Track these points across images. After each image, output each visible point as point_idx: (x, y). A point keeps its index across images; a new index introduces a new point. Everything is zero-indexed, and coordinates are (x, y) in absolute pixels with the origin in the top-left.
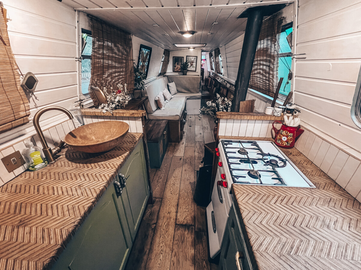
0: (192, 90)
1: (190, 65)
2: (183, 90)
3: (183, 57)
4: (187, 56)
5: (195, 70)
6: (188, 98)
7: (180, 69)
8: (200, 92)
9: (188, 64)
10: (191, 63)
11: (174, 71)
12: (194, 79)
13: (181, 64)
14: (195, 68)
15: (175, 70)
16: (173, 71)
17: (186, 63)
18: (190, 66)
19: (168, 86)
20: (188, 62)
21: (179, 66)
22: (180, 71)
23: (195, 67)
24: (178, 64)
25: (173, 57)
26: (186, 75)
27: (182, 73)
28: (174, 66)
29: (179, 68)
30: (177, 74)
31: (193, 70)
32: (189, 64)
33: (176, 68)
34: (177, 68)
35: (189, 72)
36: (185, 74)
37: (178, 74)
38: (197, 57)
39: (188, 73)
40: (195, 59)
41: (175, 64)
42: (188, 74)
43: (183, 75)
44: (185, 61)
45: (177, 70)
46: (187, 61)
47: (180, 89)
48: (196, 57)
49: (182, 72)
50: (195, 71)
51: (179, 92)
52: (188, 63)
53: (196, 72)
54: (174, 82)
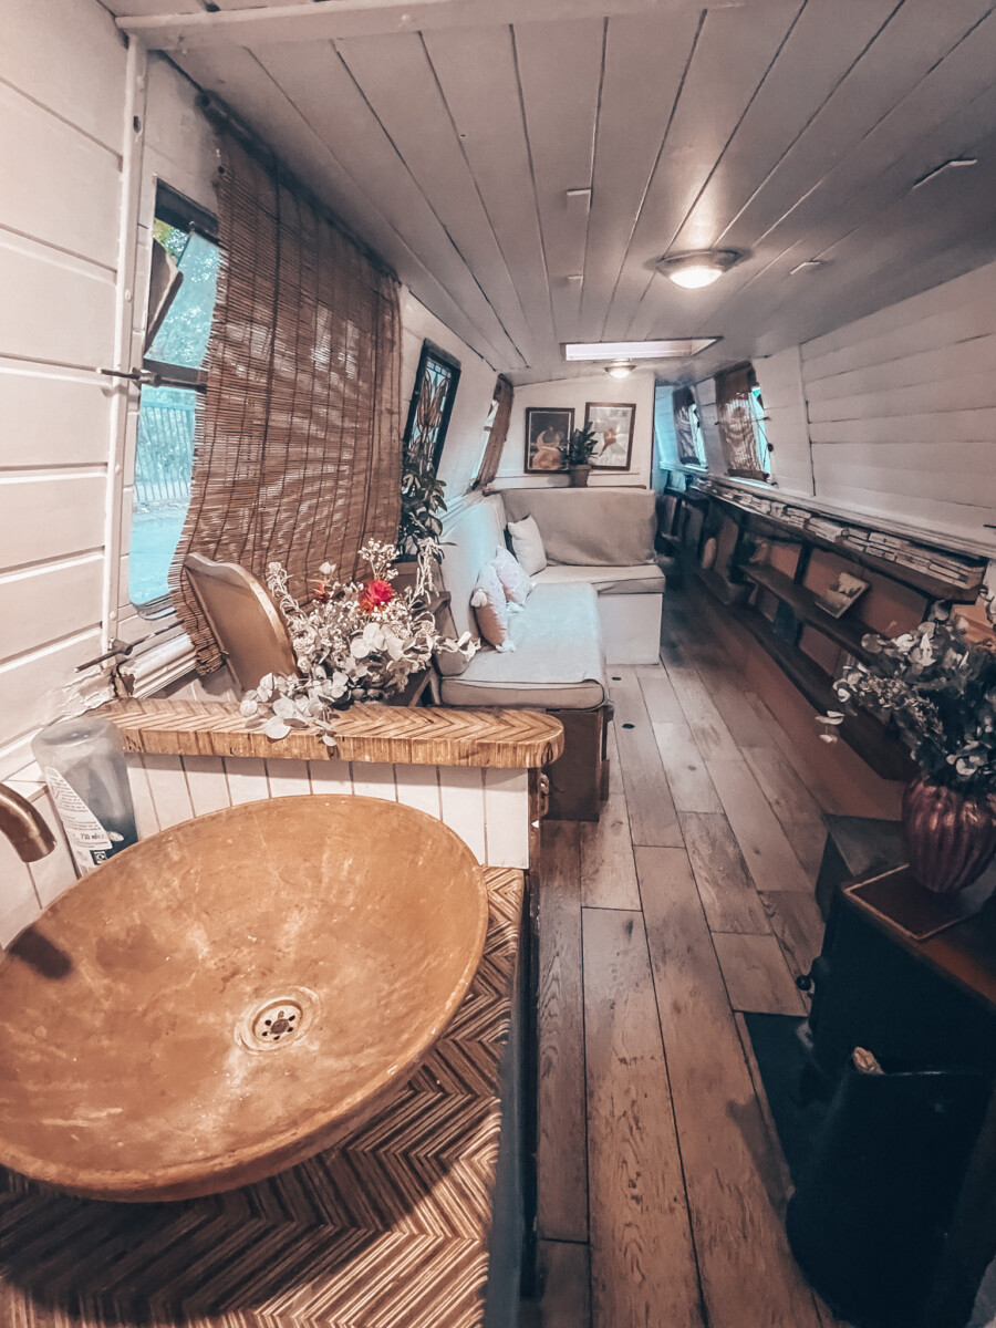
0: (616, 553)
1: (602, 443)
2: (576, 555)
3: (572, 410)
6: (600, 587)
7: (554, 461)
8: (651, 561)
9: (593, 438)
10: (606, 435)
11: (529, 470)
12: (626, 501)
13: (563, 441)
14: (625, 457)
15: (535, 467)
16: (526, 471)
17: (586, 434)
18: (604, 448)
19: (508, 535)
20: (592, 430)
21: (554, 449)
22: (555, 468)
23: (626, 450)
24: (546, 440)
25: (528, 410)
26: (586, 486)
27: (565, 479)
28: (530, 450)
29: (551, 458)
30: (543, 481)
31: (618, 464)
32: (599, 438)
33: (537, 456)
34: (544, 458)
35: (595, 472)
36: (577, 481)
37: (549, 482)
38: (634, 406)
39: (594, 479)
40: (624, 414)
41: (534, 439)
42: (591, 480)
43: (572, 485)
44: (579, 425)
45: (544, 463)
46: (588, 424)
47: (559, 550)
48: (630, 409)
49: (567, 472)
50: (627, 468)
51: (552, 560)
52: (593, 433)
53: (630, 471)
54: (530, 519)
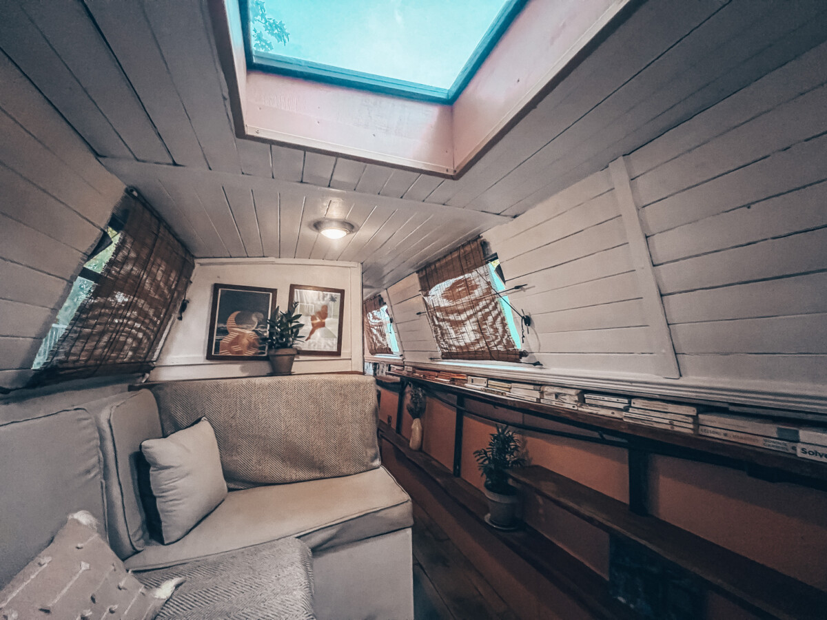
1: (308, 327)
3: (274, 291)
4: (293, 287)
5: (335, 349)
9: (299, 321)
10: (313, 319)
11: (214, 355)
14: (335, 341)
15: (223, 353)
16: (209, 357)
17: (290, 316)
18: (312, 332)
20: (297, 312)
21: (248, 332)
22: (251, 353)
23: (337, 335)
24: (239, 321)
25: (216, 287)
26: (290, 374)
27: (264, 367)
28: (216, 330)
30: (234, 369)
32: (306, 321)
33: (227, 340)
34: (236, 341)
35: (302, 358)
36: (280, 369)
37: (242, 370)
38: (342, 292)
39: (298, 366)
40: (333, 299)
41: (223, 320)
42: (296, 367)
43: (273, 374)
44: (283, 307)
45: (236, 348)
46: (292, 306)
48: (339, 294)
49: (266, 359)
50: (338, 353)
51: (237, 480)
52: (299, 316)
53: (342, 357)
54: (204, 424)
